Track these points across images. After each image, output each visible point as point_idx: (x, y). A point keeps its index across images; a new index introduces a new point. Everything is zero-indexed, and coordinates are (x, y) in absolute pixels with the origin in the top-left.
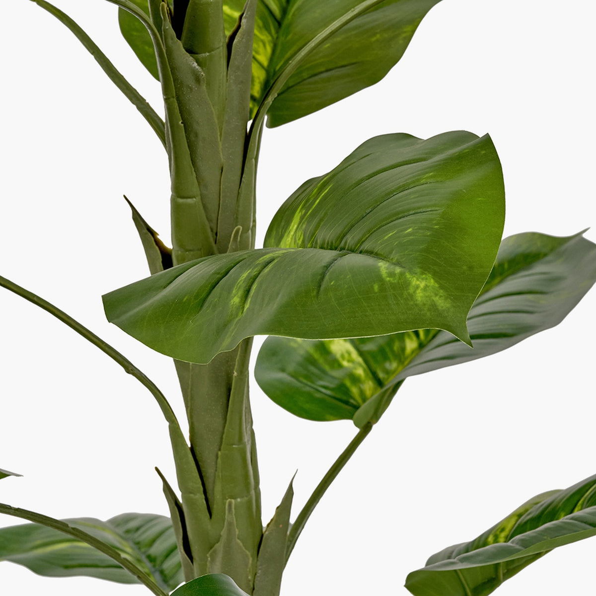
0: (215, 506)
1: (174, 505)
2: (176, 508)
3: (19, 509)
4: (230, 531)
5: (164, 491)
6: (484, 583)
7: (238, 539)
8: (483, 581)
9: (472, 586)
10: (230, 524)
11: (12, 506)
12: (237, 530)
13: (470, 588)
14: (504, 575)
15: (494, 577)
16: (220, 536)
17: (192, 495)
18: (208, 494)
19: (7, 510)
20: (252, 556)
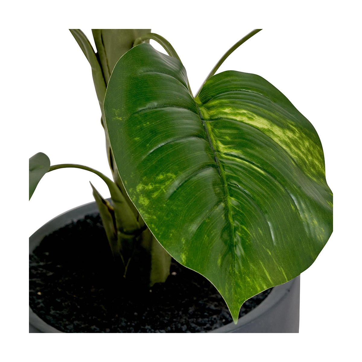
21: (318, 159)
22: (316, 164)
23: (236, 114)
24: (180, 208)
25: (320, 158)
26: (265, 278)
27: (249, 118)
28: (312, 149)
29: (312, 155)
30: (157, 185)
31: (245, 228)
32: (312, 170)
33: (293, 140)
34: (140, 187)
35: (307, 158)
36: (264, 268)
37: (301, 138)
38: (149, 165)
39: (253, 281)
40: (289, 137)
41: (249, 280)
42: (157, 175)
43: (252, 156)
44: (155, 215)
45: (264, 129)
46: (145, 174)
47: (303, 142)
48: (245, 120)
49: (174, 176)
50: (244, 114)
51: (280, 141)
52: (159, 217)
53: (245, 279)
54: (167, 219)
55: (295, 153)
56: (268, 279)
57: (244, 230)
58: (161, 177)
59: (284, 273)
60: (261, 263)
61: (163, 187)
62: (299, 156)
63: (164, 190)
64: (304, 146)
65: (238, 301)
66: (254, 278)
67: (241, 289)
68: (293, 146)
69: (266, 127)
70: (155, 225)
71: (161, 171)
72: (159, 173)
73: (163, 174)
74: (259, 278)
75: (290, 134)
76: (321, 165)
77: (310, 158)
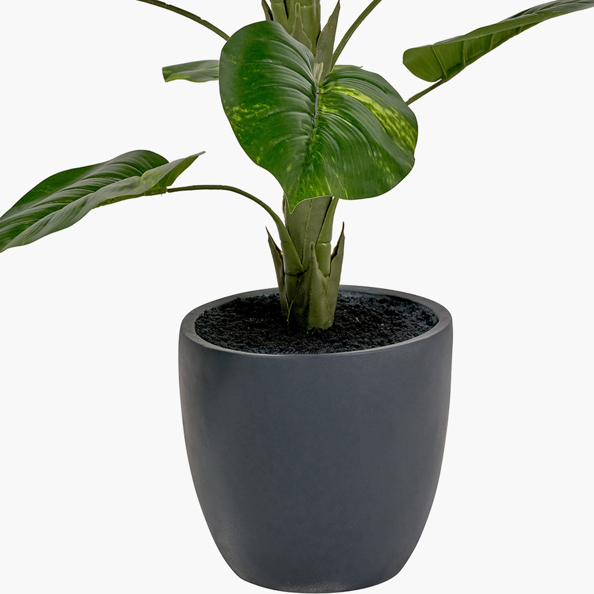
0: (290, 11)
1: (268, 13)
2: (269, 15)
3: (170, 5)
4: (298, 24)
5: (262, 4)
6: (455, 67)
7: (303, 30)
8: (454, 65)
9: (447, 69)
10: (298, 19)
11: (166, 3)
12: (302, 24)
13: (445, 70)
14: (466, 61)
15: (460, 63)
16: (293, 28)
17: (277, 4)
18: (287, 3)
19: (162, 5)
20: (313, 43)
21: (410, 137)
22: (408, 140)
23: (344, 90)
24: (266, 128)
25: (413, 137)
26: (326, 189)
27: (355, 94)
28: (407, 128)
29: (405, 132)
30: (252, 111)
31: (320, 154)
32: (402, 142)
33: (390, 117)
34: (237, 108)
35: (400, 132)
36: (327, 182)
37: (399, 118)
38: (250, 97)
39: (315, 189)
40: (387, 114)
41: (312, 187)
42: (255, 104)
43: (346, 114)
44: (244, 129)
45: (366, 103)
46: (244, 102)
47: (400, 121)
48: (352, 95)
49: (268, 107)
50: (352, 91)
51: (378, 114)
52: (246, 131)
53: (309, 186)
54: (253, 133)
55: (389, 125)
56: (329, 191)
57: (319, 155)
58: (257, 106)
59: (346, 193)
60: (326, 179)
61: (256, 113)
62: (392, 128)
63: (257, 115)
64: (400, 124)
65: (297, 199)
66: (316, 186)
67: (303, 193)
68: (388, 120)
69: (368, 102)
70: (241, 134)
71: (259, 102)
72: (257, 103)
73: (259, 105)
74: (320, 187)
75: (389, 113)
76: (413, 142)
77: (403, 134)
